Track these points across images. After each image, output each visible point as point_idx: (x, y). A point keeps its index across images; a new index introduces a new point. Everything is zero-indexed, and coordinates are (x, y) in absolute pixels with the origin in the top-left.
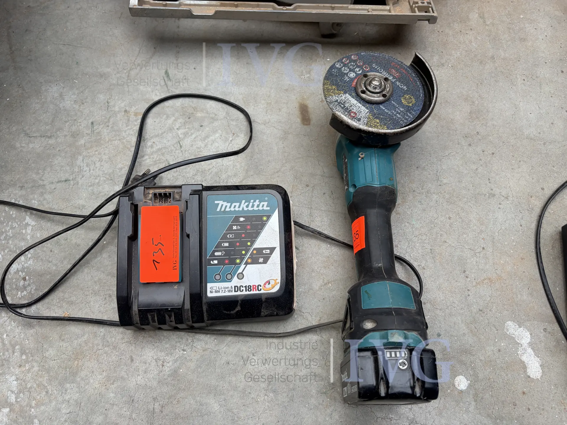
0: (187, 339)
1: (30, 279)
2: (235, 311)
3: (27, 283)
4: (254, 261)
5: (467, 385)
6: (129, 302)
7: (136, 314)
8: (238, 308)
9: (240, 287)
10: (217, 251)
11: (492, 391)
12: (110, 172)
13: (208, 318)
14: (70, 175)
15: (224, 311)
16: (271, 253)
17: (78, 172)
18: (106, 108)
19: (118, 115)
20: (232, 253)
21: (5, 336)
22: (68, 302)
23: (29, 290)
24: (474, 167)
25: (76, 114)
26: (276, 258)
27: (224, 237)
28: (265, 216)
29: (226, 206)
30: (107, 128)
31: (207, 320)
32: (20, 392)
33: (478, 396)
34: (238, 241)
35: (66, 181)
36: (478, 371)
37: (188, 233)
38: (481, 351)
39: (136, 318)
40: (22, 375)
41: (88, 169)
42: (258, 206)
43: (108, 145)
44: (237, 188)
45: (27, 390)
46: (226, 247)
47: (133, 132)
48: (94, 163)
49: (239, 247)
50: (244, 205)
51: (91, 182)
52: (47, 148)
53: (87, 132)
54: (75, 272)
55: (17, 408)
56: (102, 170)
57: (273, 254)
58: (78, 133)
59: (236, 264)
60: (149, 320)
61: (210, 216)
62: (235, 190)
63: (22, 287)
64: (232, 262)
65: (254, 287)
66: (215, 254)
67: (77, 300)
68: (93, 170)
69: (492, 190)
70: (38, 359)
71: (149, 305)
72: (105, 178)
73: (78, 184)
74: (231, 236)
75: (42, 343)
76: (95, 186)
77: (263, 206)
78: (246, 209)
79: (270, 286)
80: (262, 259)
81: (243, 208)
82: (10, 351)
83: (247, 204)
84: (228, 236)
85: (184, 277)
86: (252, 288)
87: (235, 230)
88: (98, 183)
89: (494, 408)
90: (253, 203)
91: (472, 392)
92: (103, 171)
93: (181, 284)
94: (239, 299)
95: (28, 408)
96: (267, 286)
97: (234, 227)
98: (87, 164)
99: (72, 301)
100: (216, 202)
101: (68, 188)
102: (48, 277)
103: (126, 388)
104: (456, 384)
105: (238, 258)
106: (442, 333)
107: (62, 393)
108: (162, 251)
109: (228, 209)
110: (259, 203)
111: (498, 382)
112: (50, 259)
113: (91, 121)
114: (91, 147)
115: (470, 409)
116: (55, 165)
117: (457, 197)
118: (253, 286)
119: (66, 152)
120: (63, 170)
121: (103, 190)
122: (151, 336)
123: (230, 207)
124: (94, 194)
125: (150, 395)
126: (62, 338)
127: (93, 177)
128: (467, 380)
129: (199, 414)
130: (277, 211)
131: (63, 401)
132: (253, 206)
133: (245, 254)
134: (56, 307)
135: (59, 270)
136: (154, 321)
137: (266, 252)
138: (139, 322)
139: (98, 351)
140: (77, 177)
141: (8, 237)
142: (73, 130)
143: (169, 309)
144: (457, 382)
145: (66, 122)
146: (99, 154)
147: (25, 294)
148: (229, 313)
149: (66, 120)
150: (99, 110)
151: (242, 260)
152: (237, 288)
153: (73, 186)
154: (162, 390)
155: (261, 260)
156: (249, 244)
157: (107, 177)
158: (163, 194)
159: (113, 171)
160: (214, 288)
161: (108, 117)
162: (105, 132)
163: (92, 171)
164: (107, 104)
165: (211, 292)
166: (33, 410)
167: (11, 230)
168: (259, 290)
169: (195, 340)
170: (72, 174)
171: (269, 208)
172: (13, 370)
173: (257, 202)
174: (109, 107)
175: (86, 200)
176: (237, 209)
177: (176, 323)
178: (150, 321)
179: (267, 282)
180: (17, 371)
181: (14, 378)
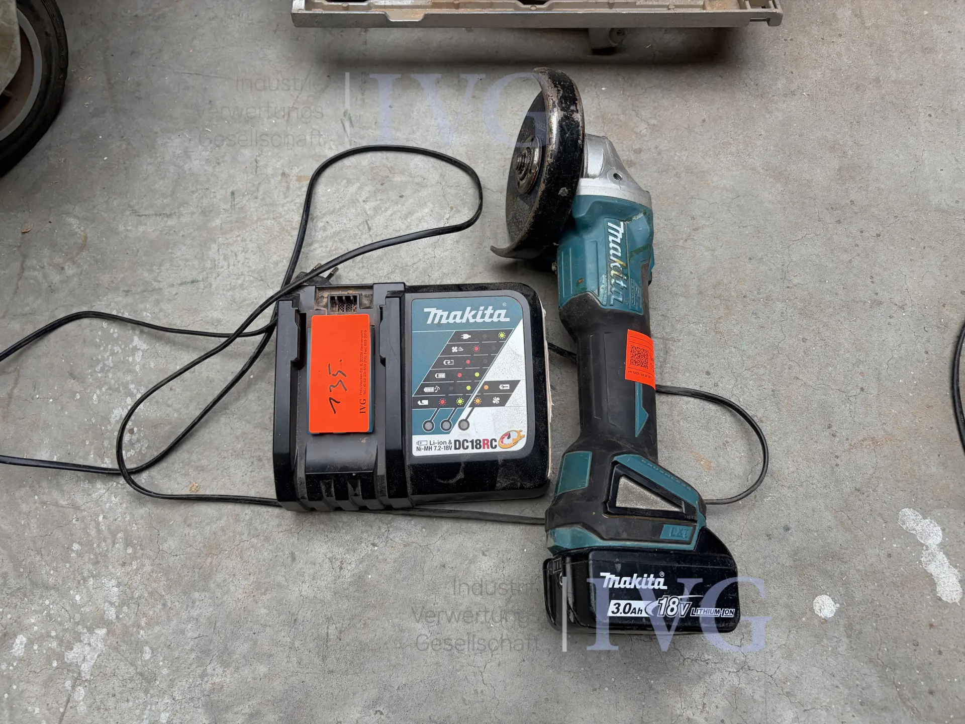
0: (379, 527)
1: (139, 430)
2: (455, 480)
3: (134, 437)
4: (486, 402)
5: (835, 611)
6: (292, 463)
7: (301, 483)
8: (461, 475)
9: (464, 441)
10: (428, 386)
11: (876, 621)
12: (260, 268)
13: (413, 490)
14: (199, 273)
15: (438, 480)
16: (512, 389)
17: (211, 268)
18: (254, 170)
19: (272, 180)
20: (451, 388)
21: (101, 518)
22: (197, 467)
23: (139, 448)
24: (845, 257)
25: (209, 180)
26: (520, 397)
27: (439, 364)
28: (502, 331)
29: (442, 316)
30: (256, 200)
31: (412, 494)
32: (123, 604)
33: (852, 628)
34: (459, 371)
35: (193, 282)
36: (853, 589)
37: (384, 357)
38: (859, 555)
39: (302, 489)
40: (127, 579)
41: (226, 264)
42: (491, 316)
43: (257, 227)
44: (459, 288)
45: (134, 601)
46: (442, 379)
47: (295, 206)
48: (235, 254)
49: (461, 379)
50: (469, 315)
51: (230, 284)
52: (165, 232)
53: (225, 207)
54: (207, 422)
55: (118, 629)
56: (248, 265)
57: (515, 391)
58: (211, 208)
59: (457, 406)
60: (321, 493)
61: (416, 332)
62: (454, 291)
63: (128, 444)
64: (452, 403)
65: (486, 442)
66: (425, 390)
67: (209, 465)
68: (234, 265)
69: (877, 294)
70: (151, 553)
71: (323, 467)
72: (252, 278)
73: (210, 287)
74: (449, 362)
75: (158, 528)
76: (237, 290)
77: (499, 315)
78: (472, 320)
79: (510, 441)
80: (498, 399)
81: (468, 319)
82: (109, 541)
83: (473, 312)
84: (444, 363)
85: (376, 425)
86: (482, 444)
87: (455, 353)
88: (241, 285)
89: (879, 650)
90: (484, 311)
91: (843, 622)
92: (250, 267)
93: (373, 436)
94: (462, 460)
95: (135, 629)
96: (506, 440)
97: (453, 348)
98: (225, 256)
99: (203, 467)
100: (426, 310)
101: (196, 293)
102: (167, 428)
103: (284, 601)
104: (817, 609)
105: (460, 397)
106: (792, 526)
107: (188, 606)
108: (343, 386)
109: (444, 321)
110: (492, 311)
111: (888, 606)
112: (170, 402)
113: (231, 189)
114: (231, 231)
115: (839, 649)
116: (177, 258)
117: (817, 307)
118: (484, 440)
119: (193, 239)
120: (189, 265)
121: (249, 296)
122: (322, 523)
123: (448, 318)
124: (235, 302)
125: (321, 612)
126: (188, 522)
127: (233, 276)
128: (835, 603)
129: (398, 645)
130: (521, 323)
131: (189, 619)
132: (483, 316)
133: (472, 391)
134: (178, 474)
135: (182, 418)
136: (329, 495)
137: (505, 388)
138: (306, 495)
139: (242, 543)
140: (210, 276)
141: (106, 368)
142: (204, 204)
143: (354, 475)
144: (817, 605)
145: (193, 192)
146: (242, 241)
147: (133, 454)
148: (446, 482)
149: (194, 189)
150: (244, 173)
151: (466, 399)
152: (459, 444)
153: (204, 289)
154: (340, 605)
155: (496, 400)
156: (477, 374)
157: (256, 276)
158: (344, 298)
159: (265, 266)
160: (423, 443)
161: (256, 183)
162: (252, 207)
163: (231, 267)
164: (255, 163)
165: (418, 449)
166: (142, 632)
167: (111, 358)
168: (494, 446)
169: (391, 529)
170: (203, 272)
171: (508, 320)
172: (113, 570)
173: (490, 310)
174: (258, 168)
175: (223, 311)
176: (458, 320)
177: (364, 498)
178: (324, 494)
179: (505, 435)
180: (119, 572)
181: (114, 582)
